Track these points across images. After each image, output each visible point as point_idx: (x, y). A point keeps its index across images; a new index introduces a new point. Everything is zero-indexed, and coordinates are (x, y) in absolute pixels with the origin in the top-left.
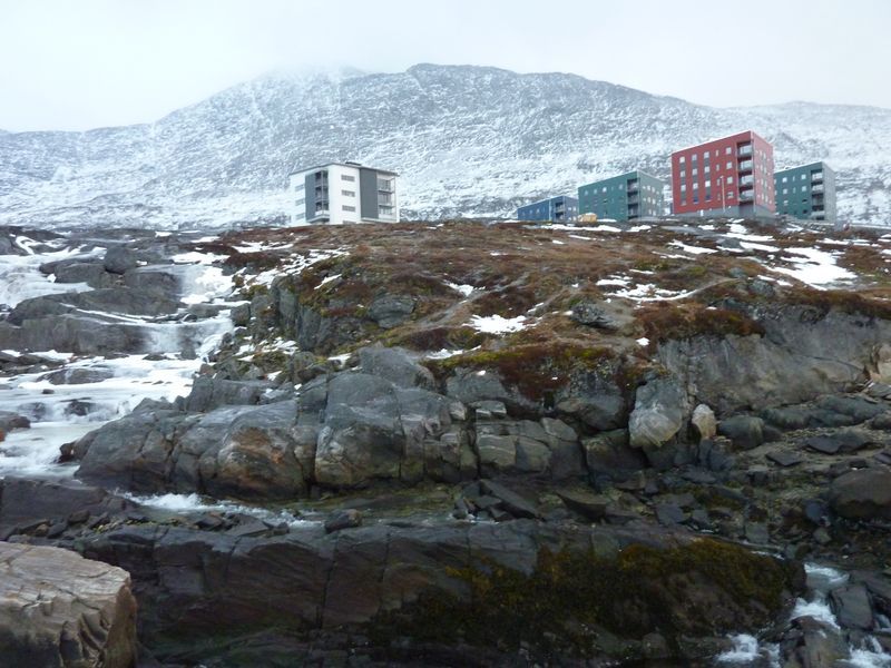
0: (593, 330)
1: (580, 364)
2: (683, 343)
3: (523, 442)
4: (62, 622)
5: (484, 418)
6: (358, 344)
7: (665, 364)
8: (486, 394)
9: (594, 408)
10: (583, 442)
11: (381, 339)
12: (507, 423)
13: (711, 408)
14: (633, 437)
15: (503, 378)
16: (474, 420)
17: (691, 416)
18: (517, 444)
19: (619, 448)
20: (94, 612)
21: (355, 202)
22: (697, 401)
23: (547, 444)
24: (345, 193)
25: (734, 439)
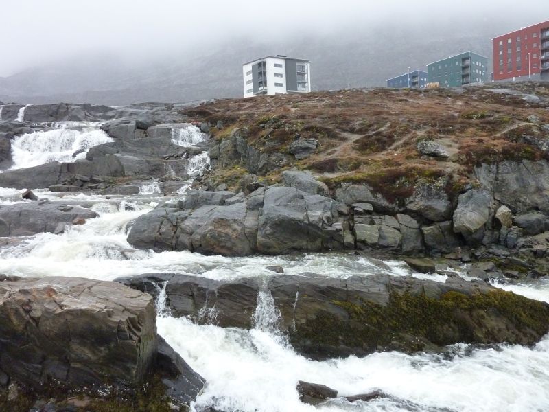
0: (432, 158)
1: (422, 180)
2: (492, 166)
3: (384, 228)
4: (118, 321)
5: (359, 213)
6: (282, 169)
7: (479, 180)
8: (361, 199)
9: (430, 208)
10: (423, 229)
11: (296, 166)
12: (374, 217)
13: (510, 208)
14: (455, 225)
15: (371, 189)
16: (353, 215)
17: (495, 213)
18: (380, 229)
19: (446, 233)
20: (134, 316)
21: (283, 80)
22: (500, 203)
23: (399, 230)
24: (276, 75)
25: (524, 228)
